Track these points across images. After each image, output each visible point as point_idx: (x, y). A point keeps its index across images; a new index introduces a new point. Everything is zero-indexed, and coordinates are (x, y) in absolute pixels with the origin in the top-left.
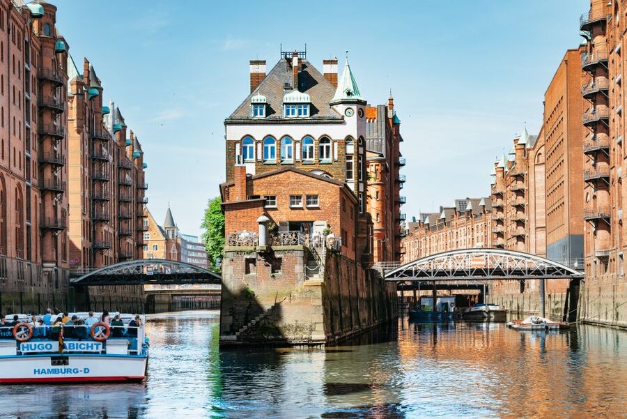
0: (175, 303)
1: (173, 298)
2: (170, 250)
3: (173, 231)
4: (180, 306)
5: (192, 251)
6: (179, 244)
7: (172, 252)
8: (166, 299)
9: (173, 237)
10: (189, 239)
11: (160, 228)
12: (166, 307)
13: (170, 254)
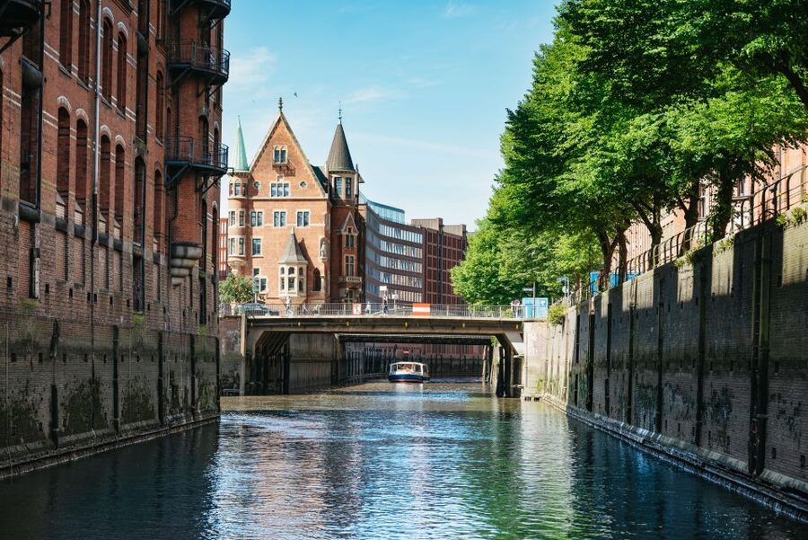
0: (347, 361)
1: (344, 349)
2: (341, 227)
3: (349, 182)
4: (361, 367)
5: (389, 240)
6: (361, 218)
7: (344, 233)
8: (325, 349)
9: (348, 196)
10: (383, 214)
11: (317, 170)
12: (325, 371)
13: (341, 236)
